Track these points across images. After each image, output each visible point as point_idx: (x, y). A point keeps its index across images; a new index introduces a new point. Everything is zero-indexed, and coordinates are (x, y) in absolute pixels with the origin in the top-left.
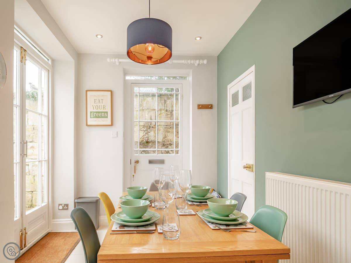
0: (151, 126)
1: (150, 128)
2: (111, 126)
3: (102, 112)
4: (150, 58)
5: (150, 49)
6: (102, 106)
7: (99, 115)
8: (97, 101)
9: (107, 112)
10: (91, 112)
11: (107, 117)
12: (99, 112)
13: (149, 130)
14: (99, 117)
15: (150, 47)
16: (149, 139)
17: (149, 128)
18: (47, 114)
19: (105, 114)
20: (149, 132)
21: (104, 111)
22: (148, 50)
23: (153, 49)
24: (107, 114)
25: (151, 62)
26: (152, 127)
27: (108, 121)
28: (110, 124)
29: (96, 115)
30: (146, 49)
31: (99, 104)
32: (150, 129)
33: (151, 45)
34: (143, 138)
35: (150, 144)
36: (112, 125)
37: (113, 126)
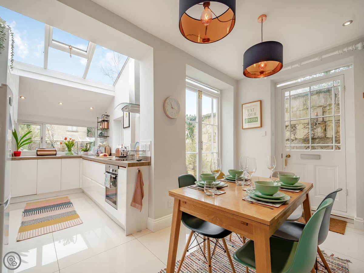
0: (317, 123)
1: (316, 124)
2: (261, 128)
3: (253, 118)
4: (262, 73)
5: (262, 65)
6: (254, 113)
7: (250, 121)
8: (250, 110)
9: (257, 118)
10: (245, 119)
11: (257, 121)
12: (251, 118)
13: (315, 127)
14: (251, 122)
15: (262, 64)
16: (315, 136)
17: (314, 125)
18: (217, 124)
19: (255, 119)
20: (315, 129)
21: (255, 116)
22: (260, 67)
23: (266, 65)
24: (257, 119)
25: (263, 75)
26: (319, 124)
27: (258, 124)
28: (260, 126)
29: (249, 121)
30: (259, 66)
31: (251, 113)
32: (317, 126)
33: (263, 63)
34: (308, 135)
35: (317, 140)
36: (261, 126)
37: (262, 128)
